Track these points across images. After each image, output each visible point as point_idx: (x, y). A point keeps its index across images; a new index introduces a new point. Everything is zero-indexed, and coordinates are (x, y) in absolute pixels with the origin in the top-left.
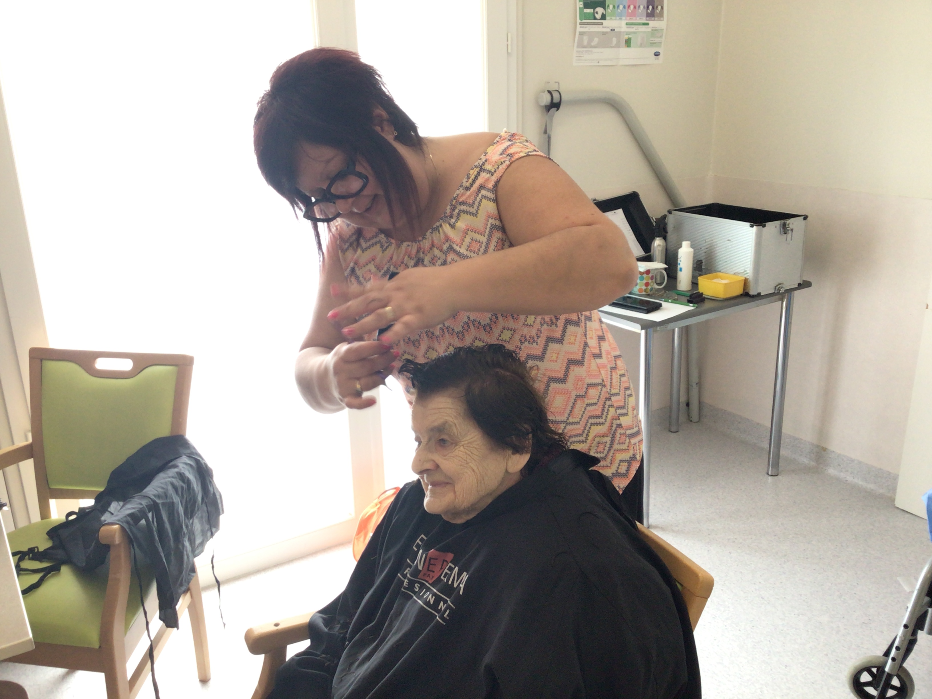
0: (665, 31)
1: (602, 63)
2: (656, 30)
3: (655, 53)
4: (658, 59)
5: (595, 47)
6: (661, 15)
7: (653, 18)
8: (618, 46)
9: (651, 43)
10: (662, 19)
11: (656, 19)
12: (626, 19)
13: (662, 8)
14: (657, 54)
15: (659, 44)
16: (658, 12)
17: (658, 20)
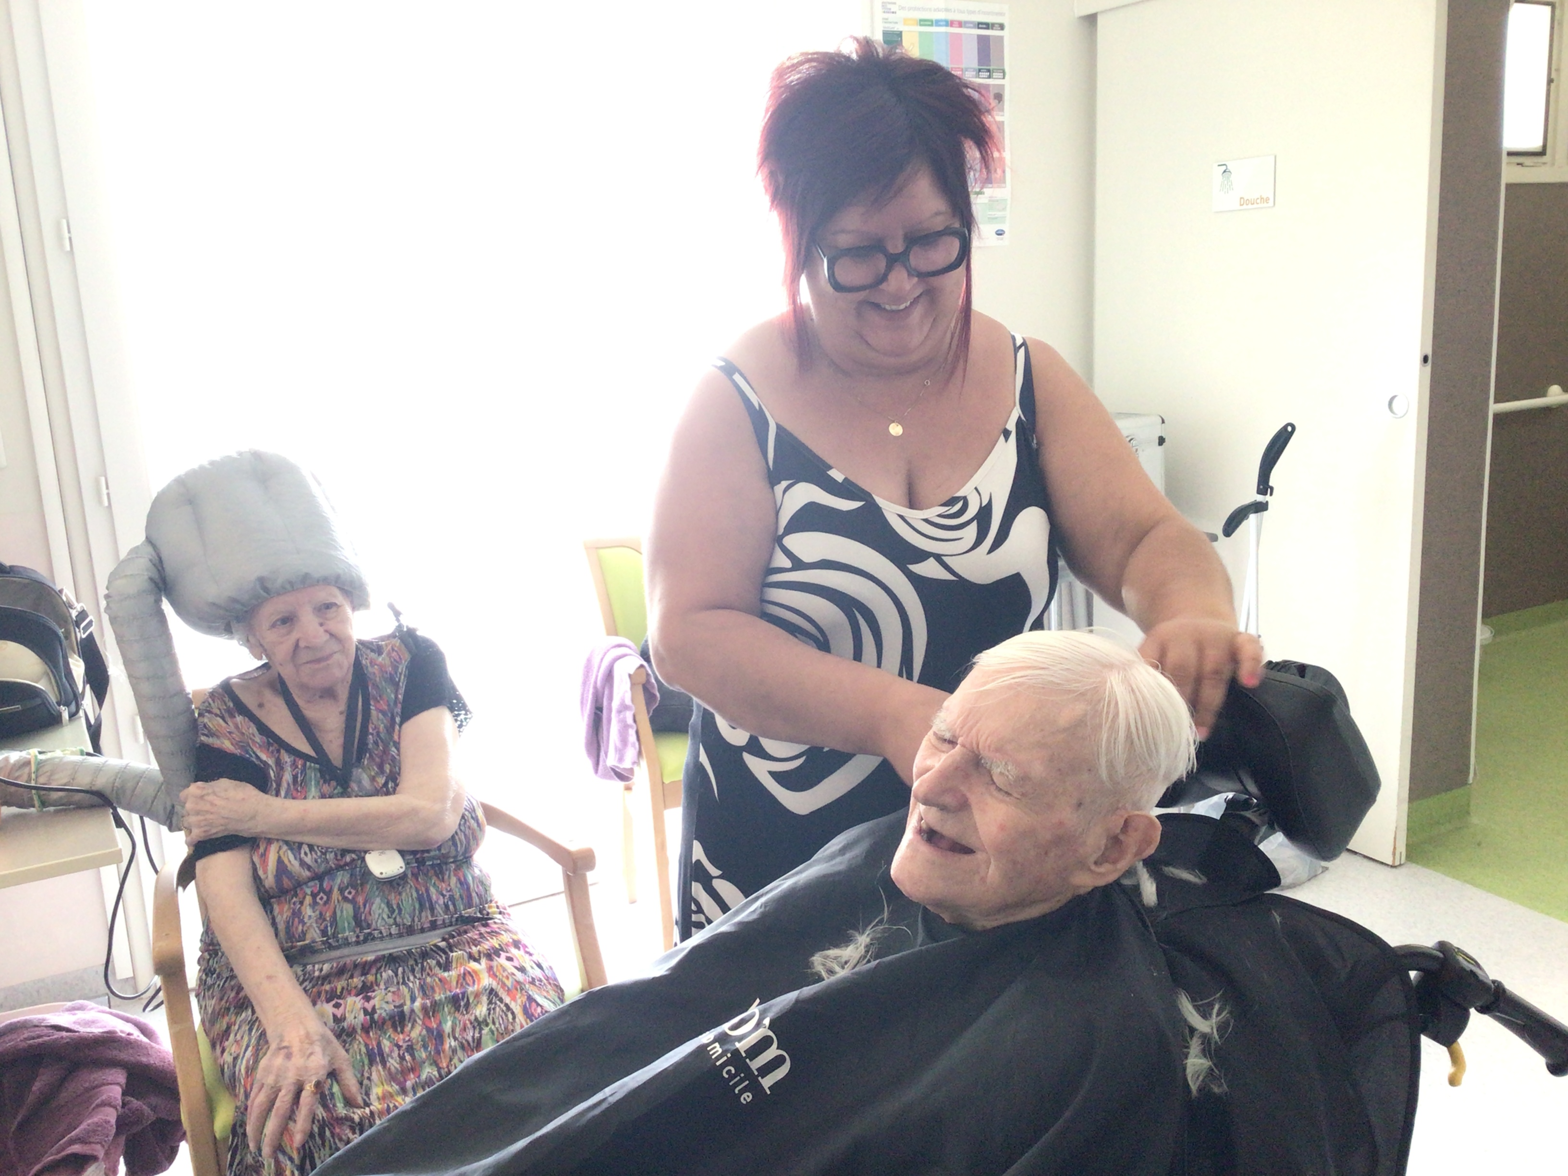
0: (1009, 202)
2: (997, 201)
3: (998, 231)
4: (1002, 239)
6: (1003, 180)
7: (990, 185)
9: (989, 218)
10: (1003, 185)
11: (996, 185)
13: (1004, 172)
14: (1000, 233)
15: (1002, 219)
16: (998, 176)
17: (999, 187)
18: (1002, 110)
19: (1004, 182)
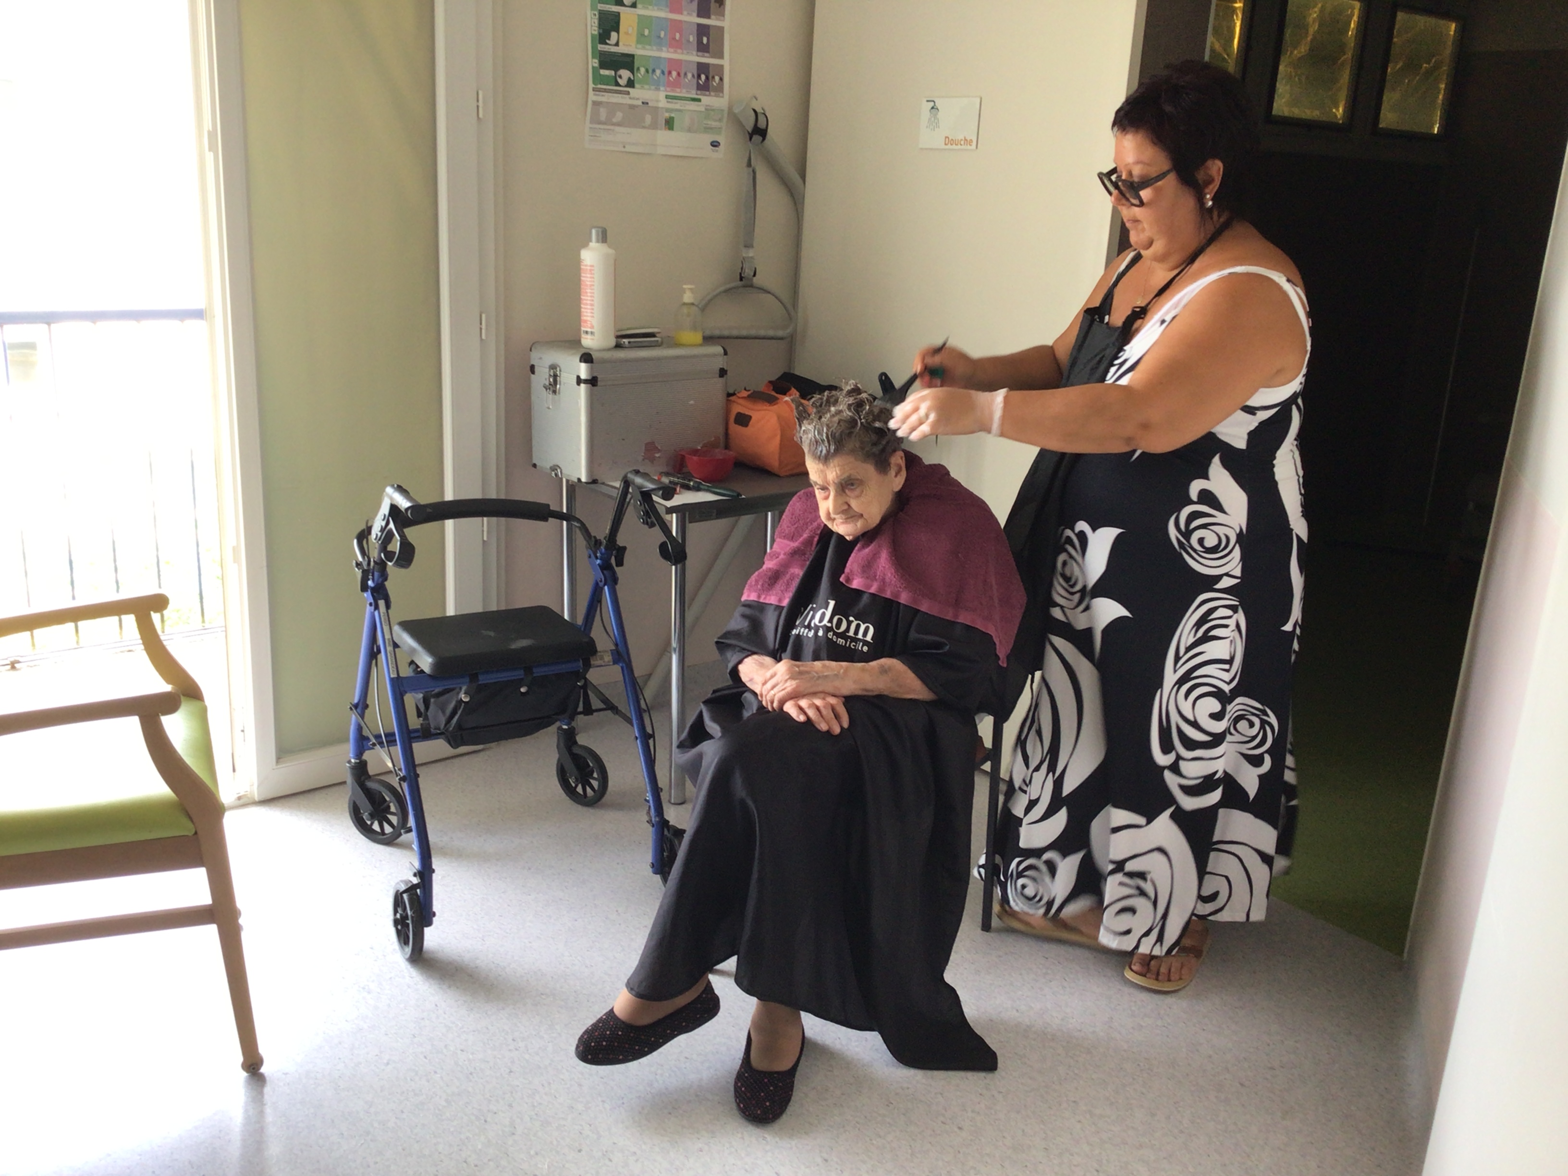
0: (725, 112)
1: (629, 149)
2: (713, 110)
3: (712, 142)
4: (717, 151)
5: (619, 124)
6: (720, 89)
7: (707, 93)
8: (654, 126)
9: (705, 128)
10: (721, 94)
11: (712, 93)
12: (666, 91)
13: (721, 79)
14: (715, 144)
15: (718, 130)
16: (715, 84)
17: (716, 96)
18: (723, 16)
19: (722, 92)
